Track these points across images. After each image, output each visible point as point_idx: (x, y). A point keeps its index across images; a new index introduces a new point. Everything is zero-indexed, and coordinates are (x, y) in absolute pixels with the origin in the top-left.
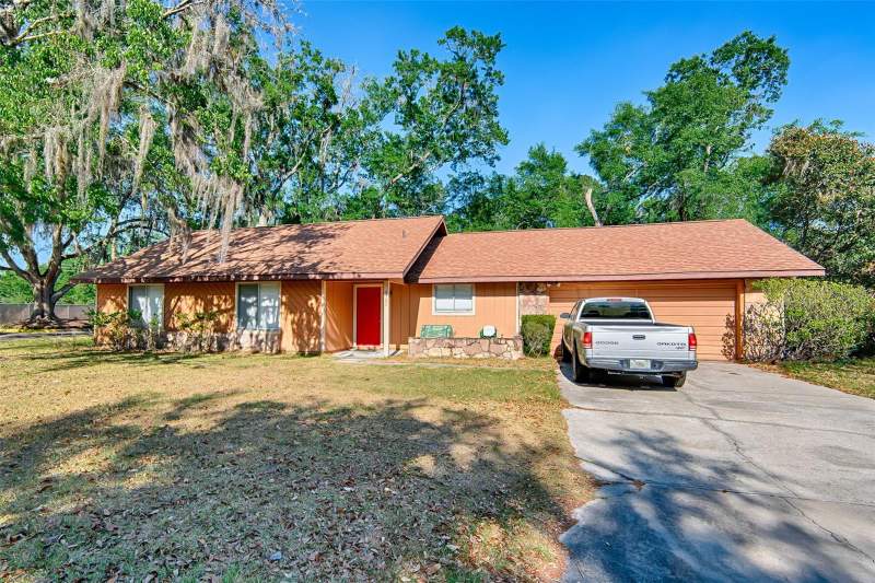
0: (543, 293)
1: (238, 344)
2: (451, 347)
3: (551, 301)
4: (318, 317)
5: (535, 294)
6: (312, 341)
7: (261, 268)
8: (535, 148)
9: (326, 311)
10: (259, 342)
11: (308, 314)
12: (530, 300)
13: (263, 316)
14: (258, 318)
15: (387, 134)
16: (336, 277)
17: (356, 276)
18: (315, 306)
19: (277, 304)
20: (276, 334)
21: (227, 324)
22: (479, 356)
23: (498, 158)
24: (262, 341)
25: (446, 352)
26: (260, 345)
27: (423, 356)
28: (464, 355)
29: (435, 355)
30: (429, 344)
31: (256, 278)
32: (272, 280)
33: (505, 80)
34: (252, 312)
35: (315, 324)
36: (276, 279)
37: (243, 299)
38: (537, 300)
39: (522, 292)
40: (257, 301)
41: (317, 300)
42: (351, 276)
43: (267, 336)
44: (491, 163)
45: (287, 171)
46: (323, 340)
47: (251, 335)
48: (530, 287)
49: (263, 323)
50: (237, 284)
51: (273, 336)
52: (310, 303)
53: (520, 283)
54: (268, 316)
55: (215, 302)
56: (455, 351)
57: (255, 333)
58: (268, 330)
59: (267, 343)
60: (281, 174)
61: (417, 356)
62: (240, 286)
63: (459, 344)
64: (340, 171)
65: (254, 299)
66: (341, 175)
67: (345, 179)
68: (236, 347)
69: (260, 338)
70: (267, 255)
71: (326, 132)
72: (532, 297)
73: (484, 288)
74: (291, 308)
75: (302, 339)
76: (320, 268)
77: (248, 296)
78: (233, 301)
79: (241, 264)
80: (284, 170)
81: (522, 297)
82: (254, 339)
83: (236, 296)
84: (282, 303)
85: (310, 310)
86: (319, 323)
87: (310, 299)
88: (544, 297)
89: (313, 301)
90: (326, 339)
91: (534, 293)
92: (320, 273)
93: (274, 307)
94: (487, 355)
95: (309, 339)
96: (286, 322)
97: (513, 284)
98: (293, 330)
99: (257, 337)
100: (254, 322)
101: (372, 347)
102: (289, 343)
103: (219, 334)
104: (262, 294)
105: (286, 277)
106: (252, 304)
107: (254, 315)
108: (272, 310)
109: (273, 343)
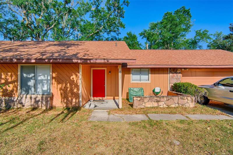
0: (179, 73)
1: (22, 103)
2: (158, 101)
3: (183, 76)
4: (77, 86)
5: (176, 74)
6: (74, 100)
7: (38, 56)
8: (129, 32)
9: (82, 82)
10: (37, 102)
11: (71, 85)
12: (174, 76)
13: (39, 86)
14: (35, 86)
15: (87, 21)
16: (92, 61)
17: (106, 61)
18: (75, 79)
19: (49, 78)
20: (49, 97)
21: (12, 91)
22: (173, 106)
23: (120, 33)
24: (39, 101)
25: (155, 105)
26: (37, 104)
27: (142, 107)
28: (165, 106)
29: (149, 106)
30: (146, 101)
31: (33, 61)
32: (46, 63)
33: (129, 4)
34: (31, 83)
35: (75, 90)
36: (48, 63)
37: (25, 75)
38: (177, 76)
39: (171, 72)
40: (34, 76)
41: (76, 75)
42: (103, 61)
43: (42, 97)
44: (118, 35)
45: (49, 27)
46: (81, 99)
47: (31, 98)
48: (174, 70)
49: (39, 90)
50: (19, 66)
51: (46, 98)
52: (71, 78)
53: (170, 68)
54: (43, 85)
55: (3, 77)
56: (160, 103)
57: (33, 96)
58: (43, 94)
59: (42, 103)
60: (47, 27)
61: (139, 107)
62: (22, 67)
63: (162, 99)
64: (70, 31)
65: (33, 75)
66: (71, 32)
67: (72, 34)
68: (19, 106)
69: (37, 99)
70: (42, 50)
71: (66, 14)
72: (175, 75)
73: (154, 70)
74: (59, 80)
75: (67, 100)
76: (80, 56)
77: (29, 73)
78: (17, 76)
79: (23, 53)
80: (48, 26)
81: (171, 74)
82: (33, 100)
83: (19, 73)
84: (53, 78)
85: (72, 82)
86: (78, 89)
87: (72, 75)
88: (180, 75)
89: (74, 76)
90: (82, 99)
92: (81, 59)
93: (47, 80)
94: (177, 105)
95: (72, 99)
96: (56, 90)
97: (167, 69)
98: (61, 94)
99: (35, 99)
100: (33, 89)
101: (101, 98)
102: (58, 102)
103: (7, 98)
104: (38, 71)
105: (56, 61)
106: (31, 78)
107: (33, 85)
108: (45, 81)
109: (47, 102)
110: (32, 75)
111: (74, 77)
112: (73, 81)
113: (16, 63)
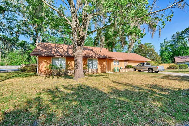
2: (126, 70)
4: (105, 66)
6: (104, 70)
9: (107, 65)
20: (97, 69)
24: (94, 71)
27: (122, 72)
29: (124, 71)
41: (105, 62)
42: (114, 58)
53: (125, 60)
54: (94, 66)
57: (92, 69)
58: (95, 69)
68: (88, 73)
73: (120, 61)
74: (100, 64)
75: (102, 70)
82: (92, 71)
84: (98, 63)
91: (126, 62)
92: (109, 57)
96: (99, 67)
100: (91, 67)
102: (99, 71)
105: (103, 58)
106: (91, 63)
107: (91, 66)
108: (95, 64)
109: (96, 71)
110: (91, 62)
111: (104, 63)
112: (104, 64)
113: (87, 58)
